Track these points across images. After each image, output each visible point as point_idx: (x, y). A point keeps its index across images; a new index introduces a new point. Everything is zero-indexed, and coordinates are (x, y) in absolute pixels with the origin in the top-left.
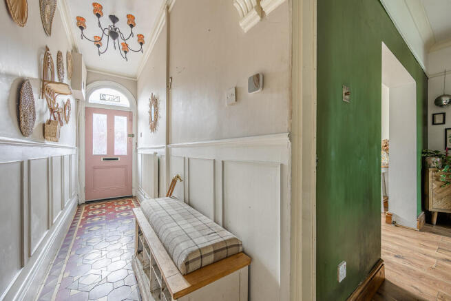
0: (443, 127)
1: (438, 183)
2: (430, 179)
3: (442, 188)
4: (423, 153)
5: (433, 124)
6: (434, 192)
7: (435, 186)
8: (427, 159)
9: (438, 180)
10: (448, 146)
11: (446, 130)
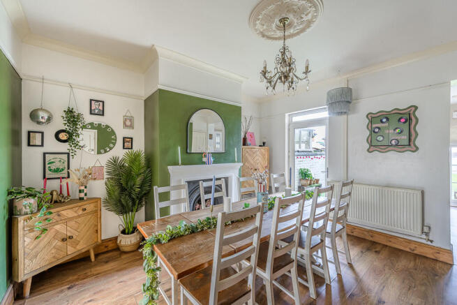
0: (41, 150)
1: (32, 234)
2: (21, 233)
3: (38, 240)
4: (10, 193)
5: (29, 145)
6: (26, 250)
7: (27, 240)
8: (17, 203)
9: (31, 230)
10: (47, 177)
11: (44, 154)
